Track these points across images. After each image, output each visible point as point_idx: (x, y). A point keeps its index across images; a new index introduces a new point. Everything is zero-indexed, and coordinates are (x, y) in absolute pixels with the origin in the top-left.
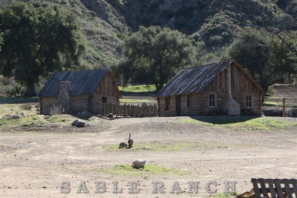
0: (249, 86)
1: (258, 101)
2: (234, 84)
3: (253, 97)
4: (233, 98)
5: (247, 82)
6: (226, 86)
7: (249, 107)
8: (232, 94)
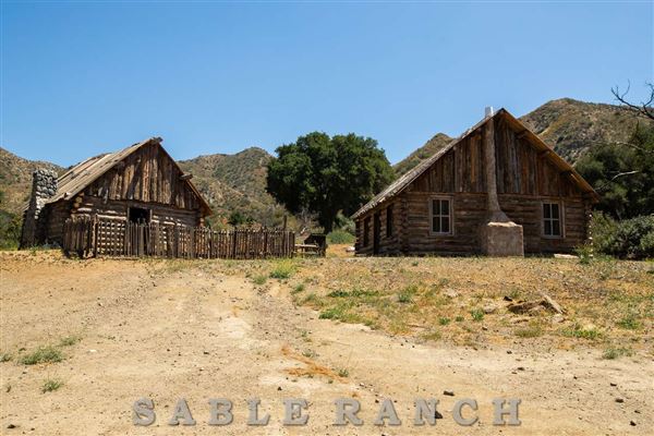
0: (551, 180)
1: (579, 219)
2: (506, 175)
3: (563, 210)
4: (504, 210)
5: (545, 169)
6: (483, 179)
7: (552, 236)
8: (501, 200)
